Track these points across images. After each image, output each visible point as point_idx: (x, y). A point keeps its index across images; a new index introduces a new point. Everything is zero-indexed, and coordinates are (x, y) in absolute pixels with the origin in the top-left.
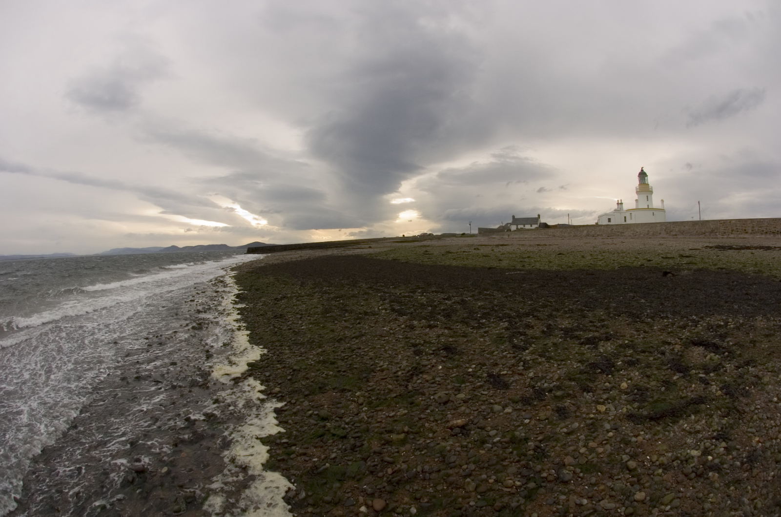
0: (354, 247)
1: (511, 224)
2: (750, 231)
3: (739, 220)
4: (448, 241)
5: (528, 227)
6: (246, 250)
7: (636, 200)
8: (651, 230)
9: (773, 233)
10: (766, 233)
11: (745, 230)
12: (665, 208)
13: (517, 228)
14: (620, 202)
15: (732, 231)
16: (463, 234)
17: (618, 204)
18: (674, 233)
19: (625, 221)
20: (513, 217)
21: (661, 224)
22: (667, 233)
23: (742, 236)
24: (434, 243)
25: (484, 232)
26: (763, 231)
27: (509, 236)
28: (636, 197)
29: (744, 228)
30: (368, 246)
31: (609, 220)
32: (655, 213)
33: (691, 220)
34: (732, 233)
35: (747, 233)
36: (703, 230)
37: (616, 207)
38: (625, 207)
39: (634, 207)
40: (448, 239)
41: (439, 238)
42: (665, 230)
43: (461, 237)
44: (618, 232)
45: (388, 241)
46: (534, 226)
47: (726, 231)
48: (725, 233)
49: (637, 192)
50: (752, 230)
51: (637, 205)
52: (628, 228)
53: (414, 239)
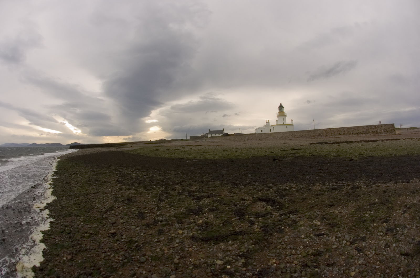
0: (124, 146)
1: (208, 134)
2: (343, 134)
3: (336, 129)
4: (174, 144)
5: (217, 135)
6: (69, 147)
7: (277, 120)
8: (283, 135)
9: (357, 134)
10: (353, 134)
11: (339, 133)
12: (293, 124)
13: (211, 136)
14: (268, 121)
15: (331, 134)
16: (182, 139)
17: (267, 122)
18: (297, 137)
19: (270, 131)
20: (209, 130)
21: (290, 132)
22: (293, 137)
23: (337, 136)
24: (166, 144)
25: (193, 138)
26: (350, 133)
27: (206, 140)
28: (277, 118)
29: (339, 132)
30: (131, 146)
31: (262, 131)
32: (287, 126)
33: (308, 129)
34: (331, 135)
35: (340, 134)
36: (314, 135)
37: (265, 124)
38: (271, 124)
39: (275, 124)
40: (174, 142)
41: (169, 141)
42: (292, 136)
43: (180, 141)
44: (265, 137)
45: (141, 143)
46: (221, 135)
47: (328, 134)
48: (327, 135)
49: (278, 116)
50: (344, 133)
51: (277, 123)
52: (270, 135)
53: (156, 142)
